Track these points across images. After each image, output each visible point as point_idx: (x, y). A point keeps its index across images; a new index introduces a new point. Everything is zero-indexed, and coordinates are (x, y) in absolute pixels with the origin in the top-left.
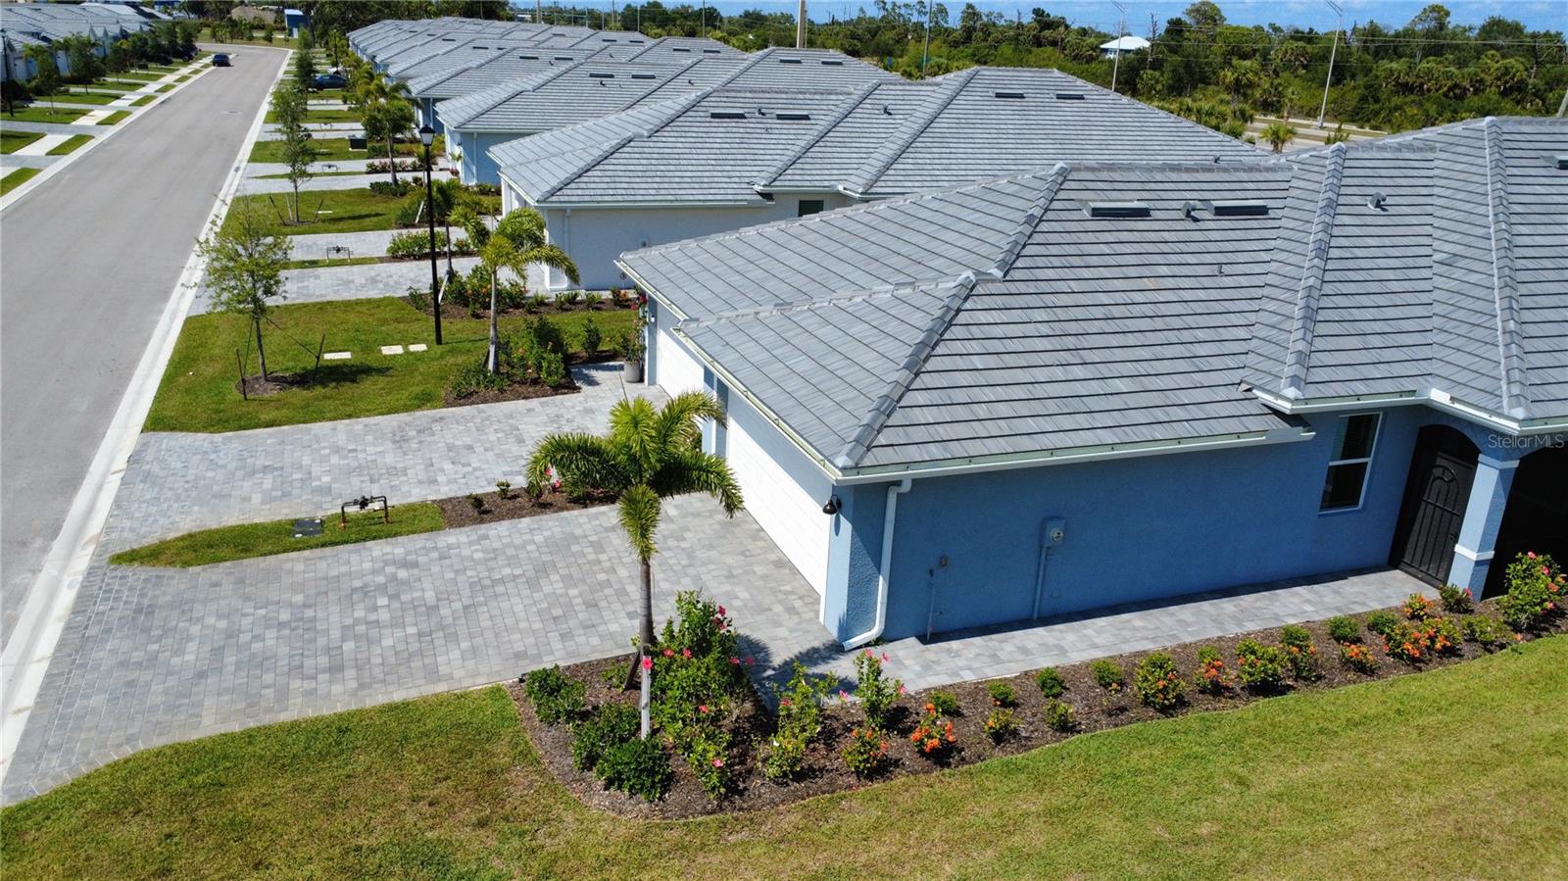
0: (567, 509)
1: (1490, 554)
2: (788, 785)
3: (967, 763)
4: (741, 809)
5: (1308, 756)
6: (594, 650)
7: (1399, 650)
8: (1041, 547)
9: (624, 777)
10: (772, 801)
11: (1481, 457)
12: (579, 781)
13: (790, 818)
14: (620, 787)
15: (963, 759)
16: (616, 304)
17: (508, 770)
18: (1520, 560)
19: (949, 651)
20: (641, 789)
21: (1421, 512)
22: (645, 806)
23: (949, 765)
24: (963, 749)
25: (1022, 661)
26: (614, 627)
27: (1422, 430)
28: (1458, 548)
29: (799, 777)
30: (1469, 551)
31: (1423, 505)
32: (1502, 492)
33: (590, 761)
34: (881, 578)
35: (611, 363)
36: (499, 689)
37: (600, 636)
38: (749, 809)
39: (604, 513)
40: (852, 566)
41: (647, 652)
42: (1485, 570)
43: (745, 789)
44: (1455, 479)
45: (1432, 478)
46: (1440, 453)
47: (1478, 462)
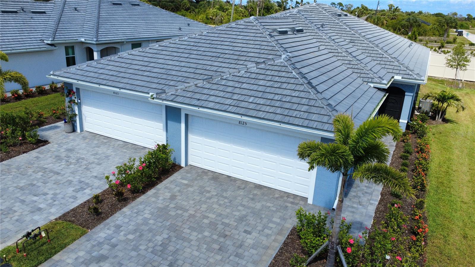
30: (404, 121)
42: (406, 125)
44: (397, 101)
45: (388, 102)
46: (391, 95)
47: (405, 95)
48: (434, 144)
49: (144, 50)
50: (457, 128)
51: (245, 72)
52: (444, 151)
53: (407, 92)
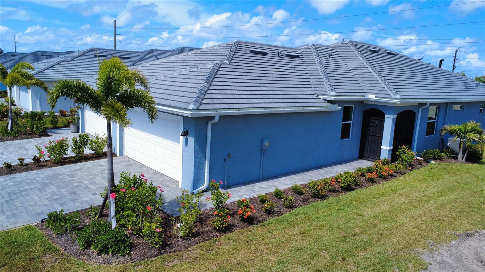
0: (54, 167)
1: (392, 148)
2: (190, 239)
3: (261, 222)
4: (170, 252)
5: (375, 205)
6: (78, 207)
7: (381, 175)
8: (262, 150)
9: (109, 246)
10: (184, 247)
11: (386, 116)
12: (82, 255)
13: (196, 251)
14: (107, 253)
15: (259, 221)
16: (61, 116)
17: (41, 257)
18: (400, 148)
19: (235, 191)
20: (119, 251)
21: (368, 139)
22: (122, 259)
23: (254, 224)
24: (257, 218)
25: (263, 191)
26: (86, 199)
27: (364, 112)
28: (382, 147)
29: (194, 235)
30: (386, 148)
31: (368, 136)
32: (393, 126)
33: (88, 245)
34: (206, 162)
35: (64, 128)
36: (30, 227)
37: (81, 203)
38: (175, 251)
39: (71, 166)
40: (195, 158)
41: (112, 191)
42: (391, 152)
43: (170, 244)
44: (378, 125)
45: (370, 126)
46: (372, 118)
47: (385, 117)
49: (137, 67)
51: (178, 74)
53: (387, 114)
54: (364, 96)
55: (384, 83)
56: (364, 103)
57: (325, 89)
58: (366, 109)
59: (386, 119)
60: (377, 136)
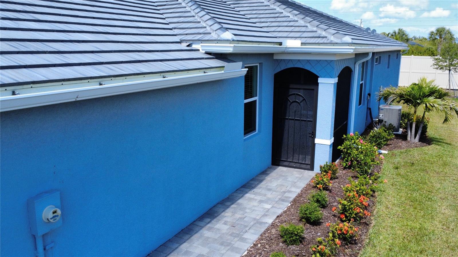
1: (333, 140)
8: (34, 237)
11: (320, 80)
21: (287, 127)
28: (317, 141)
30: (323, 141)
32: (334, 99)
42: (331, 149)
44: (304, 99)
45: (289, 103)
46: (291, 86)
47: (318, 83)
48: (391, 191)
50: (448, 153)
52: (412, 209)
53: (321, 77)
54: (281, 44)
55: (302, 19)
56: (275, 57)
57: (204, 29)
58: (278, 70)
59: (320, 87)
60: (305, 121)
